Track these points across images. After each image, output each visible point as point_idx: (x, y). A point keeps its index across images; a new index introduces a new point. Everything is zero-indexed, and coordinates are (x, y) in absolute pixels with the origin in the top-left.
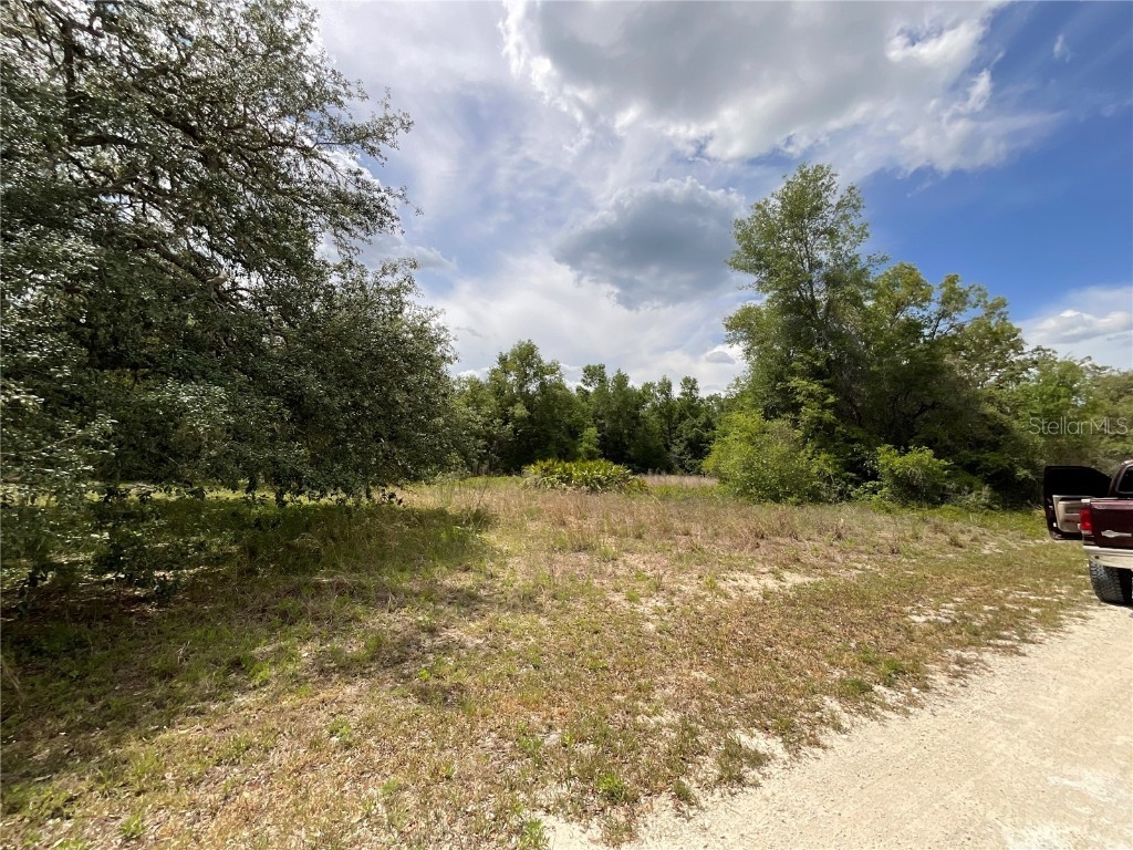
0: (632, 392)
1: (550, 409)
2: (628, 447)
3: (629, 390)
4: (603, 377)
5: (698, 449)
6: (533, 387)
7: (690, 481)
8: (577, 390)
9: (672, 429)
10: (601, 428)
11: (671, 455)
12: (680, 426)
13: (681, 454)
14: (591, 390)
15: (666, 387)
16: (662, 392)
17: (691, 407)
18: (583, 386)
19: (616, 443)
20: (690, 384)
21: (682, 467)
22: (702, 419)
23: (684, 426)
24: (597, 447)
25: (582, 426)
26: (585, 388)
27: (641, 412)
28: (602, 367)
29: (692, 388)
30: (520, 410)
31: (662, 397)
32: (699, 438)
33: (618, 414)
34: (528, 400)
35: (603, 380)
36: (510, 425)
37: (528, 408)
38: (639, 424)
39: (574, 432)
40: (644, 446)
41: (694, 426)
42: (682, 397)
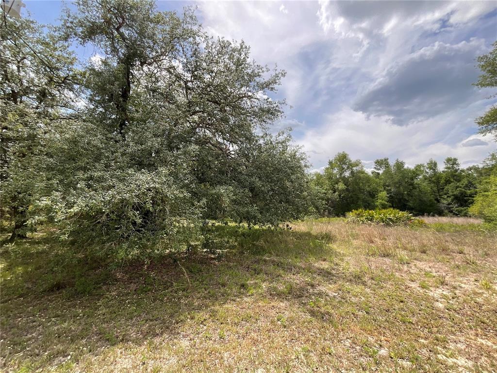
0: (409, 171)
1: (357, 184)
2: (408, 201)
3: (405, 170)
4: (388, 164)
5: (463, 201)
6: (347, 174)
7: (459, 221)
8: (372, 173)
9: (440, 190)
10: (389, 192)
11: (441, 205)
12: (446, 187)
13: (449, 204)
14: (381, 172)
15: (433, 165)
16: (431, 168)
17: (454, 175)
18: (375, 170)
19: (400, 200)
20: (451, 161)
21: (451, 212)
22: (465, 181)
23: (449, 187)
24: (387, 202)
25: (377, 191)
26: (377, 171)
27: (415, 181)
28: (386, 160)
29: (454, 163)
30: (341, 186)
31: (430, 172)
32: (463, 194)
33: (400, 183)
34: (345, 181)
35: (387, 166)
36: (337, 193)
37: (345, 185)
38: (414, 188)
39: (373, 195)
40: (420, 200)
41: (457, 187)
42: (446, 170)
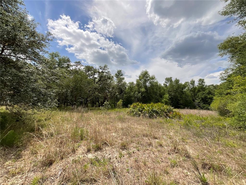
1: (153, 89)
3: (180, 84)
5: (206, 101)
6: (148, 84)
9: (195, 95)
10: (170, 95)
11: (195, 103)
12: (198, 94)
13: (199, 103)
14: (168, 85)
16: (192, 84)
17: (202, 88)
18: (165, 83)
20: (202, 81)
21: (200, 107)
22: (207, 91)
23: (200, 94)
24: (168, 100)
25: (164, 94)
27: (184, 90)
28: (171, 78)
30: (143, 90)
32: (206, 97)
34: (146, 87)
35: (171, 81)
36: (140, 93)
38: (183, 94)
39: (161, 96)
40: (185, 100)
41: (203, 94)
42: (198, 85)
